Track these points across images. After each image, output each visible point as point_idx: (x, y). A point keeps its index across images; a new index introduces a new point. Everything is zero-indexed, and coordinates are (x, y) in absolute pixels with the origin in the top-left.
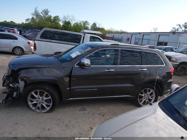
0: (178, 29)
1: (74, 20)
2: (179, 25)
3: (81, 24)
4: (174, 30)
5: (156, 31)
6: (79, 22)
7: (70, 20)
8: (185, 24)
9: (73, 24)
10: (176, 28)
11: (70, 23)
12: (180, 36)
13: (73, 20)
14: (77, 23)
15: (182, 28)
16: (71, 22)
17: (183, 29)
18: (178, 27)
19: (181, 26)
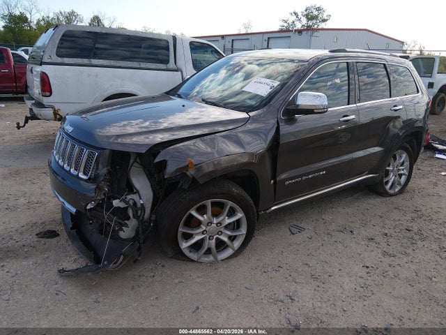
0: (294, 22)
1: (38, 11)
2: (295, 14)
3: (58, 18)
4: (286, 25)
5: (249, 32)
6: (51, 16)
7: (24, 11)
8: (306, 11)
9: (35, 22)
10: (290, 21)
11: (27, 19)
12: (313, 38)
13: (34, 11)
14: (48, 17)
15: (302, 20)
16: (28, 16)
17: (304, 21)
18: (294, 18)
19: (300, 16)
